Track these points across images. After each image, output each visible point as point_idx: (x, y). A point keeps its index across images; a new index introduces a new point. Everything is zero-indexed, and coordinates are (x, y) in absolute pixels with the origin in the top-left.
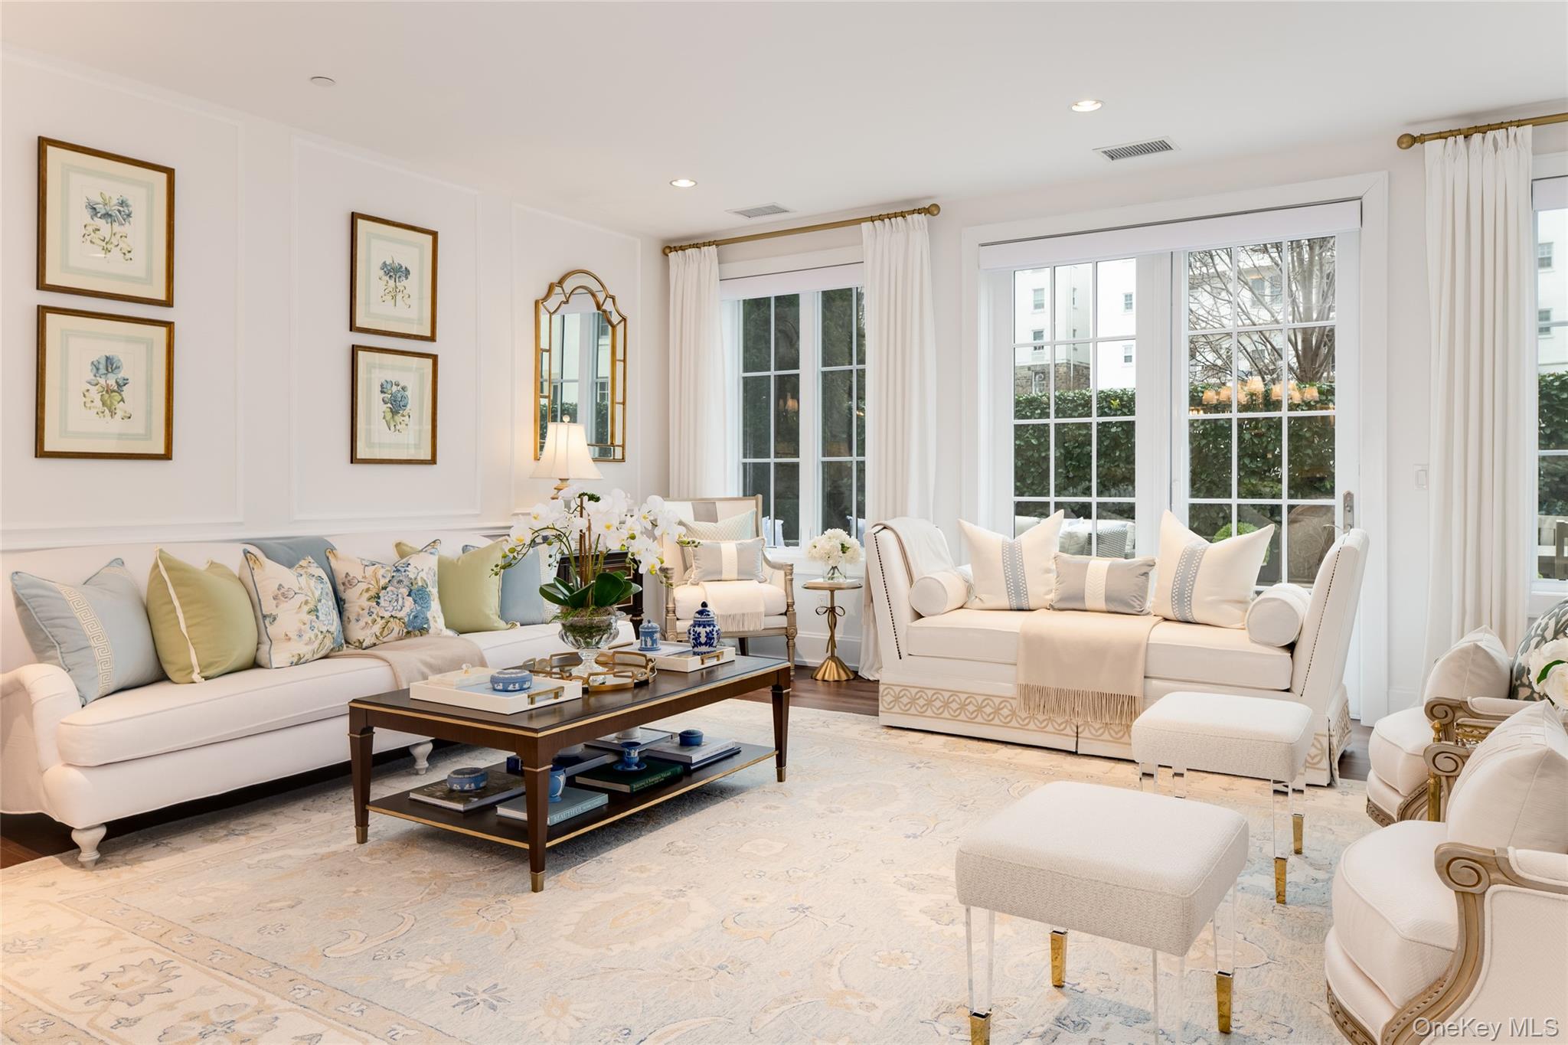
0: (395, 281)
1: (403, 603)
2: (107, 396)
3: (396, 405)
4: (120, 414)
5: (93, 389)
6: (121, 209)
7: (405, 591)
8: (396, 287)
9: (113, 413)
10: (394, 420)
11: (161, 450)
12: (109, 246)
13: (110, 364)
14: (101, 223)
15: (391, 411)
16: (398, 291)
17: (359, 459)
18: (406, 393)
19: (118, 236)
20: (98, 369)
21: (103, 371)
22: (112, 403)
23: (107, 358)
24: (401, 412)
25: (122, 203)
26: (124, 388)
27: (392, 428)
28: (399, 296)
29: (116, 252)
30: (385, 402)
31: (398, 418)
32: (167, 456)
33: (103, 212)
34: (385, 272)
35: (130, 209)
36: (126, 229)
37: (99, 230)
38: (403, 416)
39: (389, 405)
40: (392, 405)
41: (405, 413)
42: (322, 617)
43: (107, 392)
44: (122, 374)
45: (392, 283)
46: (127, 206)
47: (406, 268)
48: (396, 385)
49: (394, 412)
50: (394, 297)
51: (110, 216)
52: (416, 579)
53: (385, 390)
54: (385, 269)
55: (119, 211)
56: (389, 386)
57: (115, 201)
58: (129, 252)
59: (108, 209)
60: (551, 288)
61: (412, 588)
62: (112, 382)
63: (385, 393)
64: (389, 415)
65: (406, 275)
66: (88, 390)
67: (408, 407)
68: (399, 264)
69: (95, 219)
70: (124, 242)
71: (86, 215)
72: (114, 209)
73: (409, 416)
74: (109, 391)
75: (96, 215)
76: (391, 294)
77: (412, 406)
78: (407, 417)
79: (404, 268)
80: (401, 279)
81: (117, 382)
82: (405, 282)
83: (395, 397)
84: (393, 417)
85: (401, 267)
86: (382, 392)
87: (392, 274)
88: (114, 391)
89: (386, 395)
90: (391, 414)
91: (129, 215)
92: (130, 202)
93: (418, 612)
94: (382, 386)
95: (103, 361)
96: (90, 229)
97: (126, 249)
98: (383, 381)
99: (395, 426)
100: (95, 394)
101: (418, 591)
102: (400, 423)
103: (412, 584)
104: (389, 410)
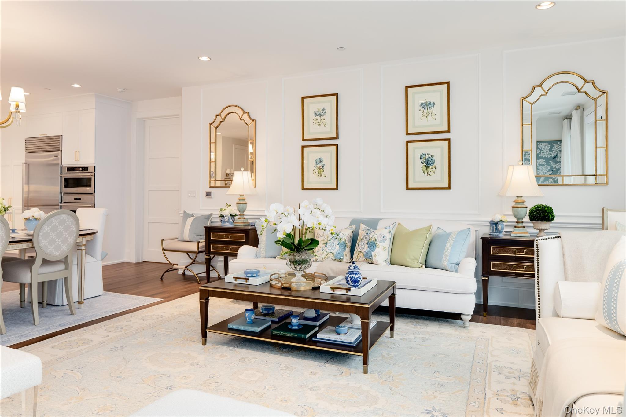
0: (427, 110)
1: (364, 246)
2: (319, 170)
3: (428, 164)
4: (323, 175)
5: (316, 169)
6: (323, 111)
7: (366, 242)
8: (428, 112)
9: (321, 176)
10: (427, 170)
11: (335, 187)
12: (320, 124)
13: (320, 160)
14: (318, 117)
15: (426, 167)
16: (429, 113)
17: (409, 188)
18: (433, 158)
19: (322, 120)
20: (317, 162)
21: (318, 163)
22: (321, 172)
23: (319, 159)
24: (431, 167)
25: (324, 109)
26: (324, 167)
27: (426, 174)
28: (430, 116)
29: (322, 125)
30: (422, 163)
31: (429, 169)
32: (337, 188)
33: (318, 114)
34: (422, 107)
35: (326, 110)
36: (325, 117)
37: (317, 120)
38: (432, 168)
39: (425, 164)
40: (426, 164)
41: (433, 167)
42: (328, 246)
43: (319, 169)
44: (323, 163)
45: (426, 111)
46: (325, 110)
47: (433, 103)
48: (428, 155)
49: (427, 167)
50: (427, 117)
51: (320, 114)
52: (372, 238)
53: (422, 158)
54: (422, 106)
55: (323, 112)
56: (424, 156)
57: (321, 109)
58: (326, 124)
59: (319, 112)
60: (534, 88)
61: (369, 241)
62: (321, 166)
63: (422, 159)
64: (425, 169)
65: (433, 105)
66: (314, 169)
67: (435, 164)
68: (429, 102)
69: (316, 116)
70: (324, 121)
71: (314, 115)
72: (321, 112)
73: (435, 168)
74: (320, 169)
75: (316, 115)
76: (425, 116)
77: (437, 163)
78: (434, 168)
79: (432, 103)
80: (430, 108)
81: (322, 166)
82: (432, 109)
83: (428, 160)
84: (426, 169)
85: (431, 102)
86: (421, 159)
87: (425, 107)
88: (321, 169)
89: (423, 160)
90: (425, 168)
91: (325, 113)
92: (325, 108)
93: (369, 251)
94: (421, 156)
95: (318, 160)
96: (315, 120)
97: (324, 123)
98: (421, 154)
99: (428, 173)
100: (316, 170)
101: (371, 243)
102: (430, 172)
103: (369, 239)
104: (425, 166)
